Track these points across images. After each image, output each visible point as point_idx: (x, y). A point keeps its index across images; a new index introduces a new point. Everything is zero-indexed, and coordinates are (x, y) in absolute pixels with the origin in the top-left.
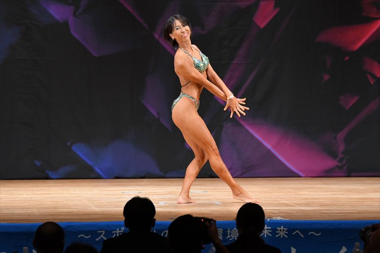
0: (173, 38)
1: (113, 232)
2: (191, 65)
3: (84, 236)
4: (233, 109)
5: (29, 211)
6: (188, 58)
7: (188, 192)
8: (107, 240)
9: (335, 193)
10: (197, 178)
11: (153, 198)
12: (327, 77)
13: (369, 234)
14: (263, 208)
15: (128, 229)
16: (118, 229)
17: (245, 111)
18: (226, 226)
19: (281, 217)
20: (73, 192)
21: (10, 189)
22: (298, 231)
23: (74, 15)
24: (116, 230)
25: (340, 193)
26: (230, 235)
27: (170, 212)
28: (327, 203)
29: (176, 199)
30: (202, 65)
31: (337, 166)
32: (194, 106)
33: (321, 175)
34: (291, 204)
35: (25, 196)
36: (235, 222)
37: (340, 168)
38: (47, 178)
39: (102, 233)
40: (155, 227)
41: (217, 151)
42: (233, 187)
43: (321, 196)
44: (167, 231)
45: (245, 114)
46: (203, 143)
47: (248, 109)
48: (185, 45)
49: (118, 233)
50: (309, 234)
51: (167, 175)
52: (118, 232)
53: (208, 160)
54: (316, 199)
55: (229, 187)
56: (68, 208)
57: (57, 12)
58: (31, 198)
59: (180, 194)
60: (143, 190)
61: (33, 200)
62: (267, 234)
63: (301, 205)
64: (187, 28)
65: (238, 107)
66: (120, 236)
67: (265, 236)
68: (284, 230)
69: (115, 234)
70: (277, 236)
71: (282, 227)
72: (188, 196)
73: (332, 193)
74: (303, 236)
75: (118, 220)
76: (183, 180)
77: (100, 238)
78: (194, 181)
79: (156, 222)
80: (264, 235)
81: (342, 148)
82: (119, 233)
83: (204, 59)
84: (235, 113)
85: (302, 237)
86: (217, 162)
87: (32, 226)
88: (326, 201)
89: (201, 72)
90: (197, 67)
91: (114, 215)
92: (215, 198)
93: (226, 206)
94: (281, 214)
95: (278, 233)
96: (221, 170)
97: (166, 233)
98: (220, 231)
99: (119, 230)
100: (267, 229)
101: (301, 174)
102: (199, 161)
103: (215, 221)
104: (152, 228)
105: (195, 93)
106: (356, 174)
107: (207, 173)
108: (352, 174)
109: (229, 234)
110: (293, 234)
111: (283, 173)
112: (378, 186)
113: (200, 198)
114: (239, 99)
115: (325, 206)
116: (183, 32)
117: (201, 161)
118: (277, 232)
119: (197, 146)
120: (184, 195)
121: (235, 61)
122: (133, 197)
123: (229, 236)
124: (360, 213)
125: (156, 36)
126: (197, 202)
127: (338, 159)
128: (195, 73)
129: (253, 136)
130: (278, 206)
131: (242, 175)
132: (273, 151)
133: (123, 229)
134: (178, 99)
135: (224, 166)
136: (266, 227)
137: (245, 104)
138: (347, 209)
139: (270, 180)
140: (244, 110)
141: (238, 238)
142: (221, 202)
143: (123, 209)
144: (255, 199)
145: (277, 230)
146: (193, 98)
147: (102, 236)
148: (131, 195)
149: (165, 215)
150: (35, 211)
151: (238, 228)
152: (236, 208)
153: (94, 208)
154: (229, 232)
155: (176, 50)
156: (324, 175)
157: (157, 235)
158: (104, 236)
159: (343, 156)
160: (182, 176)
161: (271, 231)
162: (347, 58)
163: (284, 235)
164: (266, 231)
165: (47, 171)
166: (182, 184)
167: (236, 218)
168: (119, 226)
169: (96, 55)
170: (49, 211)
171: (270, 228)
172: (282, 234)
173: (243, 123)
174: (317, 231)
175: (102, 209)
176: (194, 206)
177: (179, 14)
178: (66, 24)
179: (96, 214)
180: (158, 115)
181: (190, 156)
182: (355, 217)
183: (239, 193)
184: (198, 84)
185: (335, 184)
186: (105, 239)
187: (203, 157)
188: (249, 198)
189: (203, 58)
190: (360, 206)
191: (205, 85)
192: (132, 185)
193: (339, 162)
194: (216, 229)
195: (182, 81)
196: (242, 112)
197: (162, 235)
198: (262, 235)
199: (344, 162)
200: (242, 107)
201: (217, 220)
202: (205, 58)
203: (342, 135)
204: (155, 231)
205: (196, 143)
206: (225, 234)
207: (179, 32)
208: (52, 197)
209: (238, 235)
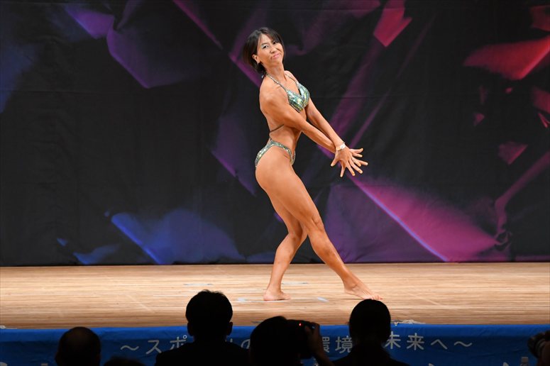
0: (258, 61)
1: (171, 342)
2: (285, 101)
3: (128, 347)
4: (344, 165)
5: (50, 312)
6: (280, 91)
7: (279, 283)
8: (162, 353)
9: (493, 285)
10: (291, 263)
11: (229, 292)
12: (480, 117)
13: (542, 345)
14: (389, 307)
15: (192, 337)
16: (178, 338)
17: (362, 167)
18: (334, 334)
19: (415, 319)
20: (114, 284)
21: (23, 279)
22: (438, 341)
23: (115, 28)
24: (176, 339)
25: (499, 285)
26: (341, 346)
27: (253, 313)
28: (480, 299)
29: (262, 295)
30: (300, 100)
31: (495, 245)
32: (288, 160)
33: (473, 259)
34: (429, 301)
35: (43, 290)
36: (348, 327)
37: (499, 248)
38: (75, 263)
39: (156, 343)
40: (232, 335)
41: (322, 225)
42: (344, 276)
43: (471, 290)
44: (249, 340)
45: (361, 172)
46: (301, 213)
47: (366, 164)
48: (276, 72)
49: (178, 344)
50: (455, 344)
51: (250, 260)
52: (178, 342)
53: (308, 238)
54: (465, 293)
55: (339, 277)
56: (106, 308)
57: (90, 24)
58: (53, 293)
59: (268, 287)
60: (214, 281)
61: (55, 296)
62: (394, 345)
63: (443, 302)
64: (279, 46)
65: (351, 161)
66: (181, 347)
67: (392, 348)
68: (418, 339)
69: (174, 345)
70: (408, 347)
71: (416, 334)
72: (279, 289)
73: (487, 285)
74: (446, 348)
75: (178, 325)
76: (272, 267)
77: (152, 350)
78: (288, 267)
79: (233, 327)
80: (390, 346)
81: (502, 220)
82: (180, 343)
83: (302, 92)
84: (347, 169)
85: (443, 349)
86: (321, 240)
87: (54, 333)
88: (480, 297)
89: (298, 110)
90: (293, 103)
91: (173, 317)
92: (319, 292)
93: (335, 304)
94: (414, 316)
95: (410, 344)
96: (327, 253)
97: (247, 344)
98: (326, 340)
99: (180, 339)
100: (394, 338)
101: (443, 258)
102: (294, 239)
103: (318, 326)
104: (228, 336)
105: (289, 141)
106: (523, 258)
107: (306, 256)
108: (518, 258)
109: (338, 344)
110: (432, 344)
111: (417, 256)
112: (547, 276)
113: (298, 292)
114: (353, 150)
115: (479, 304)
116: (273, 52)
117: (297, 238)
118: (408, 341)
119: (291, 217)
120: (273, 289)
121: (347, 95)
122: (200, 291)
123: (339, 348)
124: (528, 313)
125: (234, 59)
126: (292, 298)
127: (497, 236)
128: (290, 113)
129: (373, 204)
130: (409, 303)
131: (357, 259)
132: (403, 224)
133: (185, 337)
134: (265, 150)
135: (331, 246)
136: (392, 335)
137: (361, 156)
138: (509, 308)
139: (398, 266)
140: (360, 165)
141: (352, 350)
142: (327, 299)
143: (185, 308)
144: (376, 295)
145: (409, 339)
146: (286, 148)
147: (155, 347)
148: (197, 288)
149: (245, 317)
150: (59, 312)
151: (352, 335)
152: (349, 308)
153: (144, 307)
154: (338, 341)
155: (263, 79)
156: (477, 259)
157: (235, 347)
158: (157, 347)
159: (504, 231)
160: (270, 261)
161: (399, 340)
162: (509, 90)
163: (419, 346)
164: (393, 341)
165: (75, 254)
166: (270, 272)
167: (348, 321)
168: (180, 333)
169: (146, 86)
170: (79, 311)
171: (398, 336)
172: (415, 344)
173: (359, 184)
174: (466, 340)
175: (156, 309)
176: (288, 304)
177: (267, 26)
178: (103, 41)
179: (146, 315)
180: (236, 172)
181: (282, 232)
182: (521, 320)
183: (353, 285)
184: (294, 129)
185: (492, 272)
186: (160, 351)
187: (300, 233)
188: (367, 292)
189: (301, 90)
190: (528, 304)
191: (304, 130)
192: (199, 274)
193: (498, 240)
194: (320, 337)
195: (271, 123)
196: (358, 169)
197: (242, 346)
198: (387, 345)
199: (506, 240)
200: (358, 162)
201: (322, 324)
202: (304, 90)
203: (502, 201)
204: (231, 341)
205: (289, 213)
206: (333, 344)
207: (267, 51)
208: (83, 292)
209: (351, 346)
